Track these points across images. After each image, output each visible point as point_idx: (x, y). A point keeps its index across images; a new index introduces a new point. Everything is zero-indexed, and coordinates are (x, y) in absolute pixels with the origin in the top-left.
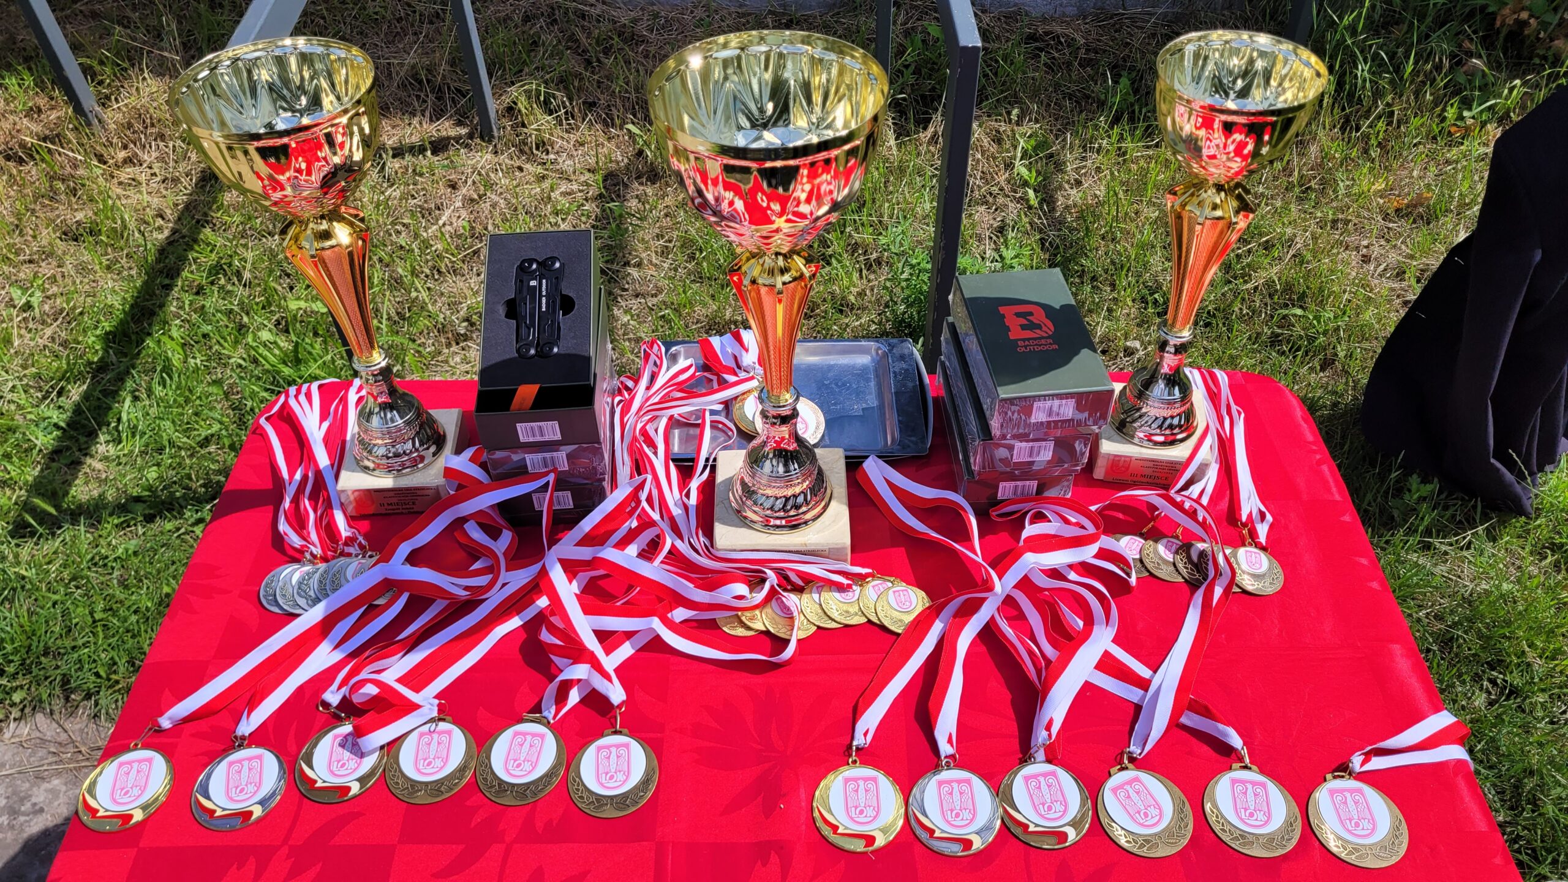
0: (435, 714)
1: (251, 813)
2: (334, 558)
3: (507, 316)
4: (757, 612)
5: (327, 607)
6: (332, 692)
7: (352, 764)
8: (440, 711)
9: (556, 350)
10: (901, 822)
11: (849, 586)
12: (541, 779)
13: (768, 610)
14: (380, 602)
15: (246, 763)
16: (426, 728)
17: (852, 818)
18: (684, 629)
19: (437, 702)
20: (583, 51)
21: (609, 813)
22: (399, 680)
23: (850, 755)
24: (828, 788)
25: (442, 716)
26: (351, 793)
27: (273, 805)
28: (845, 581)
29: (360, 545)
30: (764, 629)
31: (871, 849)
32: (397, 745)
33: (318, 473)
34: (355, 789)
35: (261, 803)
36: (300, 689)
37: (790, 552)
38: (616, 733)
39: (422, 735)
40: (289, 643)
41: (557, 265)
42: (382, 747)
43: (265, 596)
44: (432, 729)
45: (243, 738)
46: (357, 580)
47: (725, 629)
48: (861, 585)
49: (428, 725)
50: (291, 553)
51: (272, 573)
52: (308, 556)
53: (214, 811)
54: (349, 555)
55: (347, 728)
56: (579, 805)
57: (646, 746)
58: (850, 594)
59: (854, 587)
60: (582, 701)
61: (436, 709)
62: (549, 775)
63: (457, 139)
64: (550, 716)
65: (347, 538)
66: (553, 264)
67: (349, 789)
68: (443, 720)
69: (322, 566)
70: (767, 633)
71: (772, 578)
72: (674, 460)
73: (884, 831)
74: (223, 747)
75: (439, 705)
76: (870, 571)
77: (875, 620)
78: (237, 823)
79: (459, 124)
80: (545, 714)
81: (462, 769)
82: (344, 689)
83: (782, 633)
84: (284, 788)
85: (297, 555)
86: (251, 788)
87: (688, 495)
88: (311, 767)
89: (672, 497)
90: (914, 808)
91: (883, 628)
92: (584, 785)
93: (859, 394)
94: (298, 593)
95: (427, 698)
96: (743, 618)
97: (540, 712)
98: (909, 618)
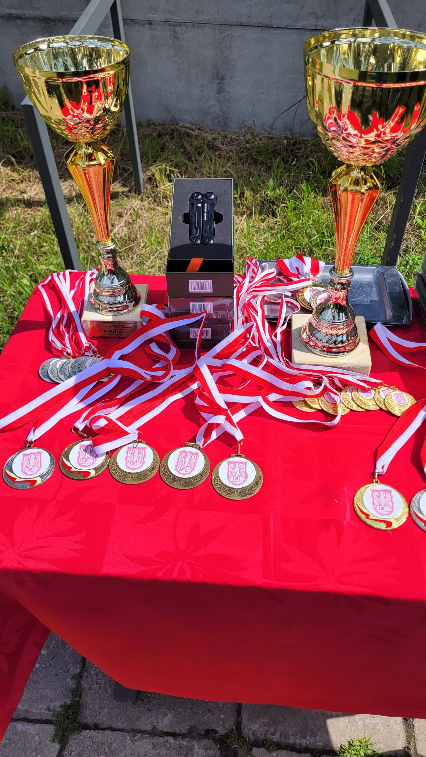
0: (136, 438)
1: (35, 481)
2: (79, 356)
3: (184, 222)
4: (316, 400)
5: (77, 379)
6: (80, 423)
7: (91, 461)
8: (139, 438)
9: (212, 242)
10: (406, 515)
11: (369, 389)
12: (196, 476)
13: (322, 398)
14: (105, 380)
15: (32, 456)
16: (131, 445)
17: (377, 511)
18: (276, 405)
19: (137, 432)
20: (188, 153)
21: (236, 497)
22: (117, 419)
23: (374, 478)
24: (362, 495)
25: (140, 440)
26: (91, 476)
27: (47, 478)
28: (367, 387)
29: (93, 351)
30: (320, 408)
31: (390, 528)
32: (115, 452)
33: (70, 314)
34: (93, 474)
35: (41, 476)
36: (61, 421)
37: (336, 367)
38: (238, 456)
39: (129, 449)
40: (56, 396)
41: (213, 197)
42: (107, 453)
43: (42, 373)
44: (135, 446)
45: (31, 442)
46: (92, 367)
47: (297, 407)
48: (375, 390)
49: (132, 444)
50: (56, 353)
51: (46, 362)
52: (65, 354)
53: (15, 479)
54: (87, 356)
55: (89, 442)
56: (219, 492)
57: (255, 464)
58: (369, 394)
59: (371, 391)
60: (218, 438)
61: (137, 436)
62: (201, 475)
63: (123, 193)
64: (201, 445)
65: (86, 347)
66: (211, 196)
67: (89, 473)
68: (141, 442)
69: (73, 360)
70: (322, 411)
71: (326, 381)
72: (267, 319)
73: (397, 520)
74: (20, 447)
75: (138, 434)
76: (381, 382)
77: (384, 408)
78: (28, 486)
79: (124, 185)
80: (198, 443)
81: (152, 468)
82: (86, 422)
83: (331, 412)
84: (53, 470)
85: (58, 354)
86: (36, 469)
87: (275, 336)
88: (68, 461)
89: (266, 337)
90: (415, 509)
91: (389, 413)
92: (220, 481)
93: (367, 294)
94: (60, 372)
95: (133, 429)
96: (308, 402)
97: (195, 442)
98: (404, 409)
